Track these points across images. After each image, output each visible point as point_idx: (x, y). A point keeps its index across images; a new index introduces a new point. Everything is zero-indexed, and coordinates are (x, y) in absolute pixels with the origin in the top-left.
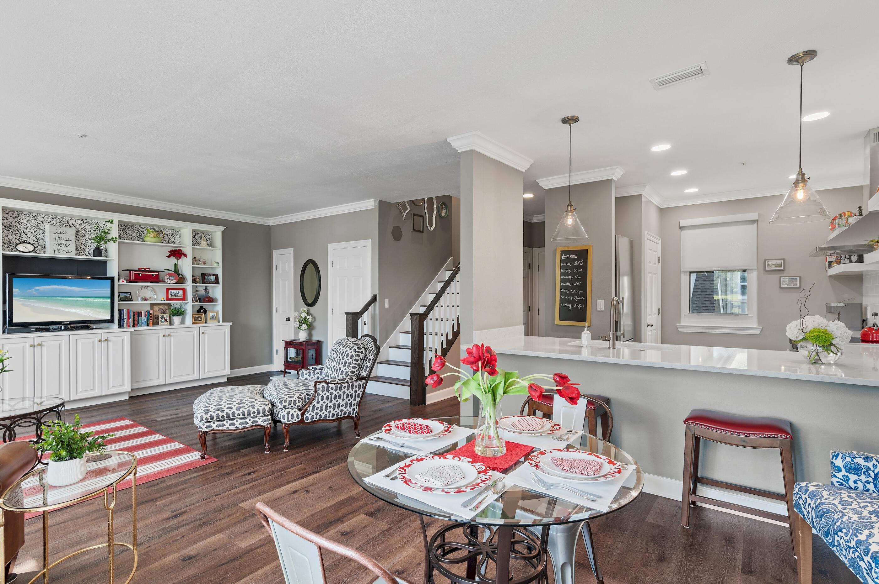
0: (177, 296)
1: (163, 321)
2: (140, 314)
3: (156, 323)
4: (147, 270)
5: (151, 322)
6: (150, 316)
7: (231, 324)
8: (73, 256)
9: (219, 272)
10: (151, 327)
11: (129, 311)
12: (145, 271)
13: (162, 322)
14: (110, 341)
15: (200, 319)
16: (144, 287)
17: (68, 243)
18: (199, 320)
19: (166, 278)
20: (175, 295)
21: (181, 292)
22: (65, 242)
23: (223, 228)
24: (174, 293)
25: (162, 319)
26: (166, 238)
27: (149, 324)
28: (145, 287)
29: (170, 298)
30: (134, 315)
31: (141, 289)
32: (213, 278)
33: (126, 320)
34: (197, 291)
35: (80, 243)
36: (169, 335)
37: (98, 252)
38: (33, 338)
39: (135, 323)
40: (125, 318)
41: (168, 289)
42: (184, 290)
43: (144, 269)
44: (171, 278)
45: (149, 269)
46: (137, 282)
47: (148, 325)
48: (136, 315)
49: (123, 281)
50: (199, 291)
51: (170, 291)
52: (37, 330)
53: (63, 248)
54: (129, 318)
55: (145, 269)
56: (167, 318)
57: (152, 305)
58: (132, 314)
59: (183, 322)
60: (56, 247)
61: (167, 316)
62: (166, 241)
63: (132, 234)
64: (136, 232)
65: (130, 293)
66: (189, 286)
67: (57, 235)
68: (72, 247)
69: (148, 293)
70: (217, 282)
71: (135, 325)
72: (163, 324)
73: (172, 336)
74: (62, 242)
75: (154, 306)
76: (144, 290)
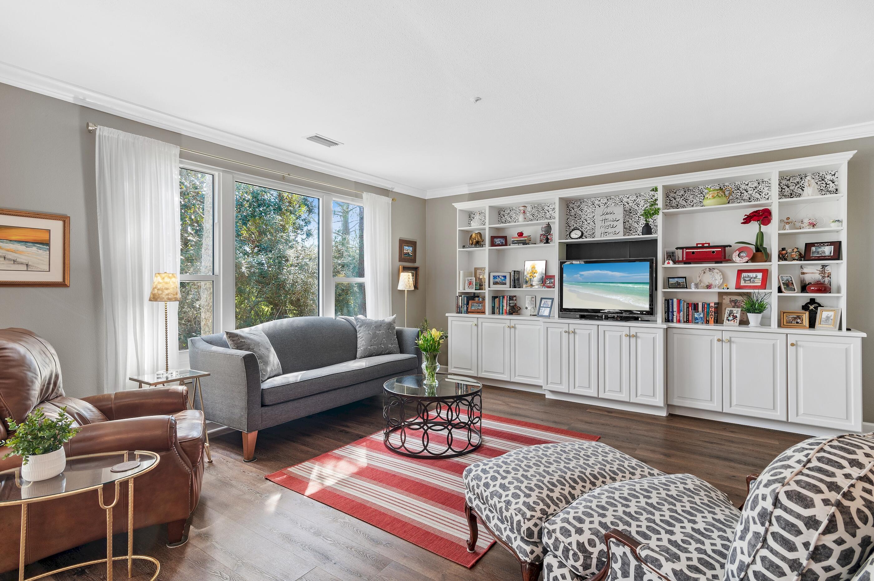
0: (754, 282)
1: (731, 318)
2: (696, 307)
3: (718, 321)
4: (705, 245)
5: (712, 318)
6: (711, 309)
7: (864, 335)
8: (620, 237)
9: (843, 238)
10: (712, 326)
11: (679, 301)
12: (703, 247)
13: (728, 320)
14: (639, 337)
15: (799, 321)
16: (708, 269)
17: (615, 223)
18: (797, 323)
19: (735, 257)
20: (750, 280)
21: (760, 275)
22: (612, 223)
23: (850, 155)
24: (749, 277)
25: (729, 316)
26: (746, 196)
27: (709, 321)
28: (710, 269)
29: (741, 284)
30: (688, 308)
31: (704, 273)
32: (828, 250)
33: (675, 314)
34: (803, 273)
35: (634, 222)
36: (730, 341)
37: (648, 229)
38: (567, 324)
39: (689, 318)
40: (674, 310)
41: (740, 272)
42: (765, 273)
43: (701, 245)
44: (742, 254)
45: (709, 244)
46: (690, 263)
47: (707, 322)
48: (690, 308)
49: (669, 263)
50: (808, 273)
51: (744, 275)
52: (582, 317)
53: (610, 230)
54: (679, 312)
55: (703, 244)
56: (737, 315)
57: (721, 294)
58: (683, 306)
59: (765, 323)
60: (603, 230)
61: (737, 312)
62: (744, 200)
63: (693, 199)
64: (699, 196)
65: (685, 278)
66: (774, 265)
67: (604, 217)
68: (620, 227)
69: (715, 278)
70: (837, 255)
71: (688, 321)
72: (729, 322)
73: (733, 342)
74: (608, 223)
75: (724, 297)
76: (708, 273)
